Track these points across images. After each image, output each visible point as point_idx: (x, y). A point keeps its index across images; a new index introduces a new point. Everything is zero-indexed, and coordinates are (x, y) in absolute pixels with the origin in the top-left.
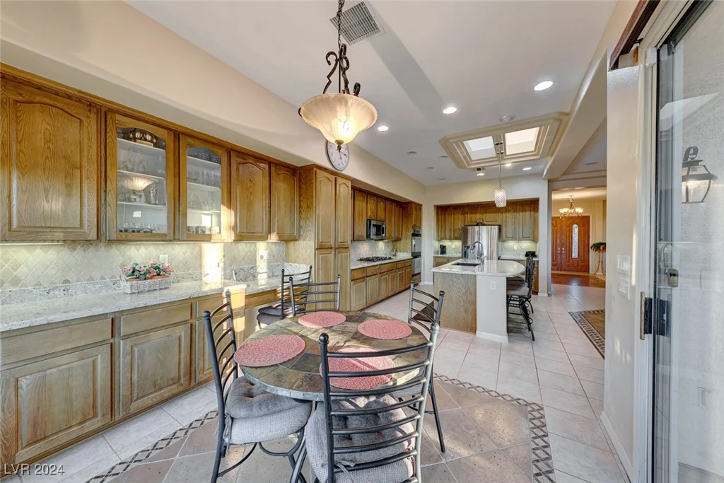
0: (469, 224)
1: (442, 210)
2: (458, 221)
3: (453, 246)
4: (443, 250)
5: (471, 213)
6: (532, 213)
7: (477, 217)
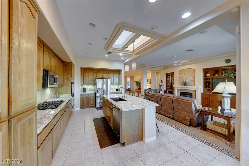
0: (97, 78)
1: (84, 70)
2: (92, 76)
3: (89, 88)
4: (84, 90)
5: (98, 73)
6: (119, 75)
7: (100, 75)
